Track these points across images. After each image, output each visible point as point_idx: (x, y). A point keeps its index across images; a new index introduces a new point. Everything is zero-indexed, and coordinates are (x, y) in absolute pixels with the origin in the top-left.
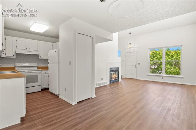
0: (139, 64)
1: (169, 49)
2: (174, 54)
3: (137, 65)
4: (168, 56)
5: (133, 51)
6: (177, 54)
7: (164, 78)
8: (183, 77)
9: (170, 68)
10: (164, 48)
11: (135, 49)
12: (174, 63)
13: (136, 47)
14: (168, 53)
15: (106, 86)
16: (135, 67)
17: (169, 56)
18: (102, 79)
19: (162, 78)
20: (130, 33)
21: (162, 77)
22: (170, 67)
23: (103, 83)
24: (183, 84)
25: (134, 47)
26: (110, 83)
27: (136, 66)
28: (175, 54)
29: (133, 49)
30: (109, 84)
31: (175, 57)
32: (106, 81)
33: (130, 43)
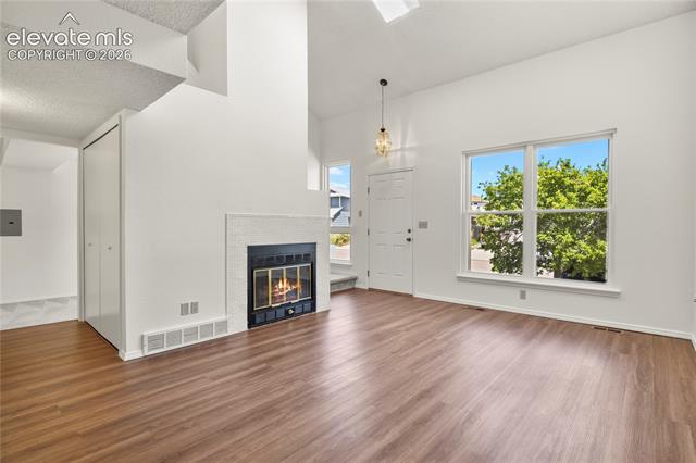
0: (423, 225)
1: (571, 165)
2: (588, 183)
3: (417, 234)
4: (565, 194)
5: (398, 167)
6: (601, 184)
7: (529, 293)
8: (617, 291)
9: (573, 244)
10: (530, 148)
11: (407, 154)
12: (592, 221)
13: (411, 149)
14: (567, 181)
15: (222, 342)
16: (409, 240)
17: (571, 194)
18: (189, 309)
19: (523, 296)
20: (384, 82)
21: (523, 290)
22: (571, 240)
23: (192, 332)
24: (618, 331)
25: (402, 149)
26: (252, 322)
27: (409, 236)
28: (592, 185)
29: (399, 154)
30: (246, 328)
31: (592, 197)
32: (222, 318)
33: (383, 130)
